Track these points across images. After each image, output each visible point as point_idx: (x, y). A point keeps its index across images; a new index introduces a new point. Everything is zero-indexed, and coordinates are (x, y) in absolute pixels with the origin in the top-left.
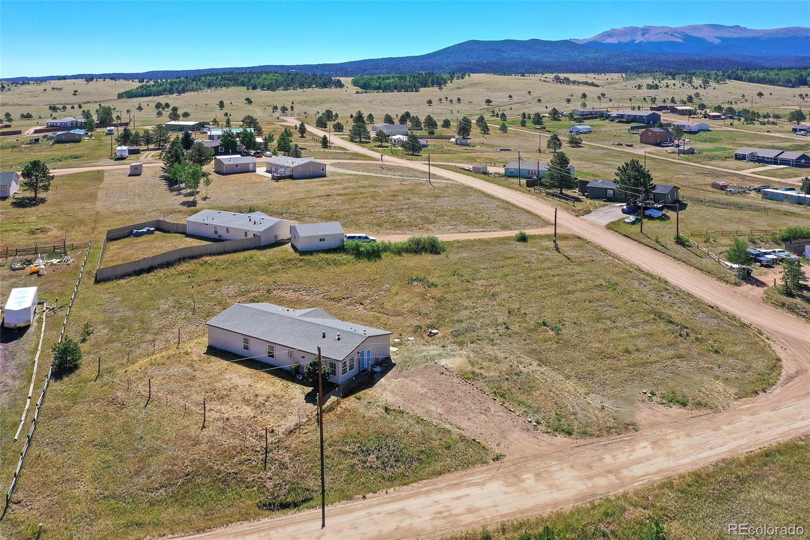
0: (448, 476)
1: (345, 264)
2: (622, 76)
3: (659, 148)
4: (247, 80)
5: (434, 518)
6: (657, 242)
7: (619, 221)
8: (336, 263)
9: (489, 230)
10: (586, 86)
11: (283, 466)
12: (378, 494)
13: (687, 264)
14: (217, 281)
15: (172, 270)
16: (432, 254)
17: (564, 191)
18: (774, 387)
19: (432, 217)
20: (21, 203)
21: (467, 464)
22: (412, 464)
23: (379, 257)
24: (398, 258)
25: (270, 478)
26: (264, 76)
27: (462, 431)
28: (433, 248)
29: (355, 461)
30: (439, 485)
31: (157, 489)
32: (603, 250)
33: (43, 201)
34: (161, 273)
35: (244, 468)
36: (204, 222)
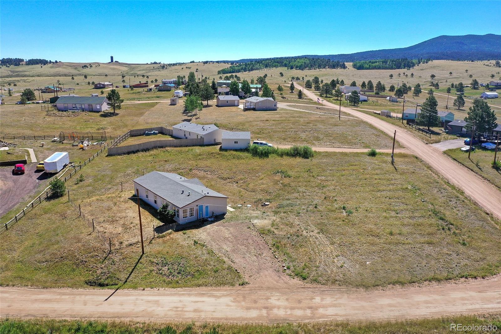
0: (204, 288)
1: (244, 159)
4: (288, 63)
5: (171, 310)
6: (477, 165)
7: (457, 149)
8: (239, 158)
9: (355, 147)
11: (113, 263)
12: (153, 289)
13: (491, 183)
14: (166, 161)
15: (147, 153)
16: (303, 158)
17: (431, 128)
18: (494, 276)
19: (321, 137)
20: (105, 115)
21: (221, 284)
22: (187, 277)
23: (267, 156)
24: (280, 158)
25: (102, 268)
26: (298, 60)
27: (233, 264)
28: (306, 154)
29: (155, 268)
30: (193, 292)
31: (43, 262)
32: (429, 168)
33: (117, 114)
34: (140, 154)
35: (92, 260)
36: (180, 128)
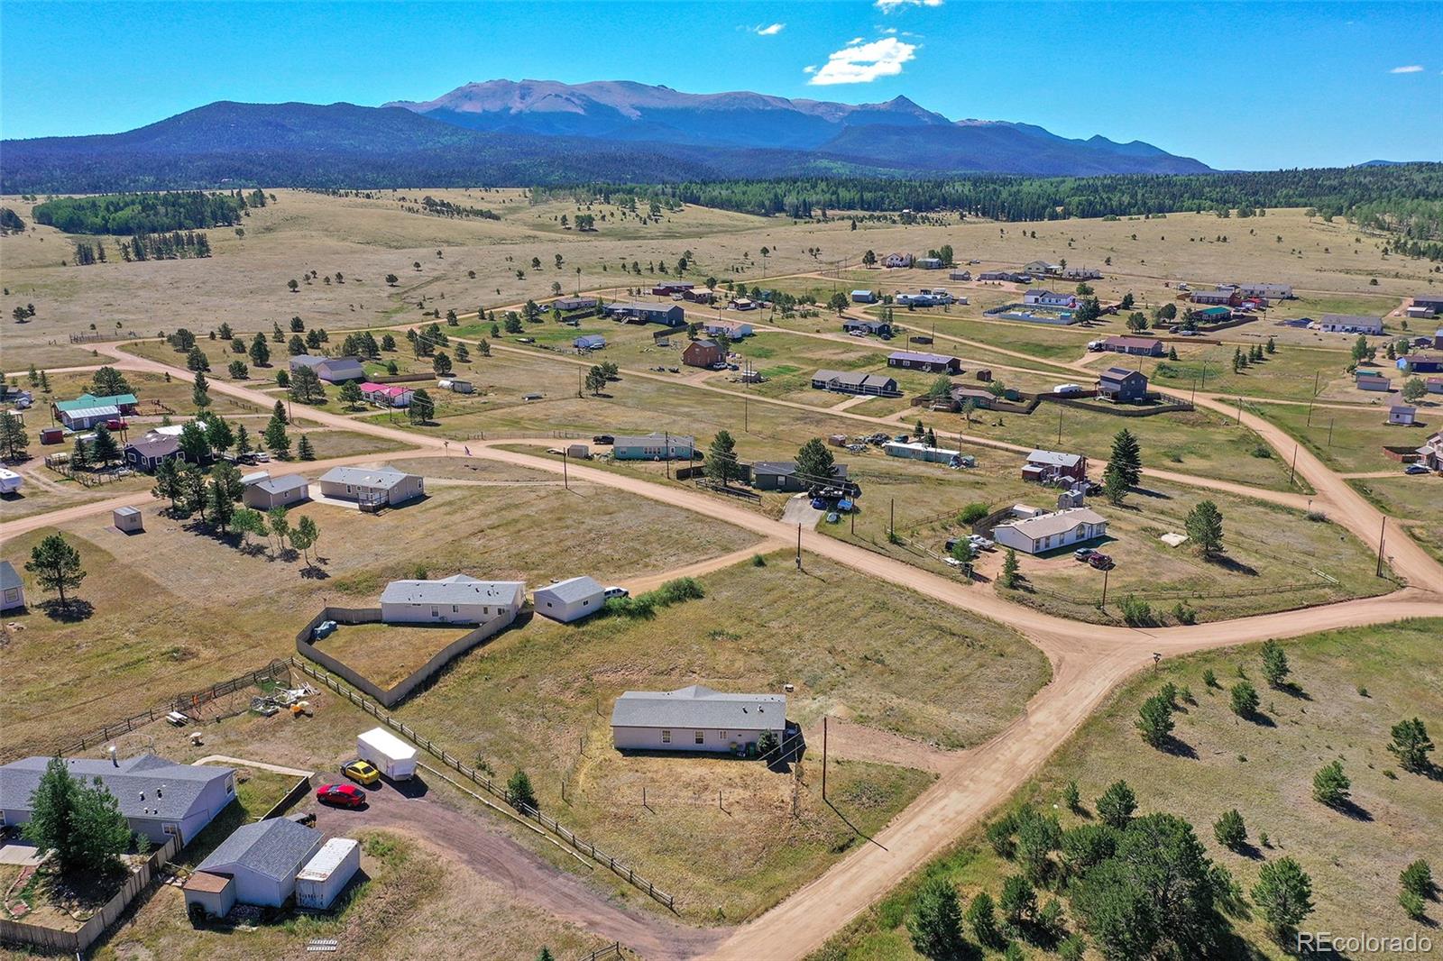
0: (920, 797)
2: (525, 193)
3: (713, 374)
7: (821, 520)
10: (479, 218)
14: (523, 677)
16: (696, 599)
21: (924, 787)
22: (892, 797)
23: (653, 613)
24: (671, 610)
28: (693, 591)
29: (857, 806)
30: (922, 805)
34: (447, 681)
36: (413, 602)
